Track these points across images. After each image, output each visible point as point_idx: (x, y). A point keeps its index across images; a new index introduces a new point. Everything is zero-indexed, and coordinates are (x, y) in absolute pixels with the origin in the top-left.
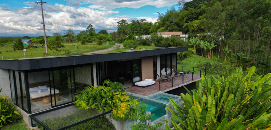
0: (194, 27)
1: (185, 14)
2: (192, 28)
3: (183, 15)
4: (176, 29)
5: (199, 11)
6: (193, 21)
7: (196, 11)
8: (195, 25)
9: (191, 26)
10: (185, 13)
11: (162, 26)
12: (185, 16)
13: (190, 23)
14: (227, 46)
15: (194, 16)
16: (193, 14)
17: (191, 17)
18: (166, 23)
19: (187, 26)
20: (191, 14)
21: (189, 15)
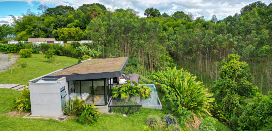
0: (64, 34)
1: (52, 20)
2: (62, 35)
3: (50, 21)
4: (43, 35)
5: (66, 19)
6: (63, 29)
7: (63, 19)
8: (66, 33)
9: (60, 33)
10: (51, 19)
11: (21, 29)
12: (52, 22)
13: (59, 30)
15: (62, 23)
16: (60, 21)
17: (58, 24)
18: (27, 27)
19: (56, 33)
20: (58, 21)
21: (56, 22)
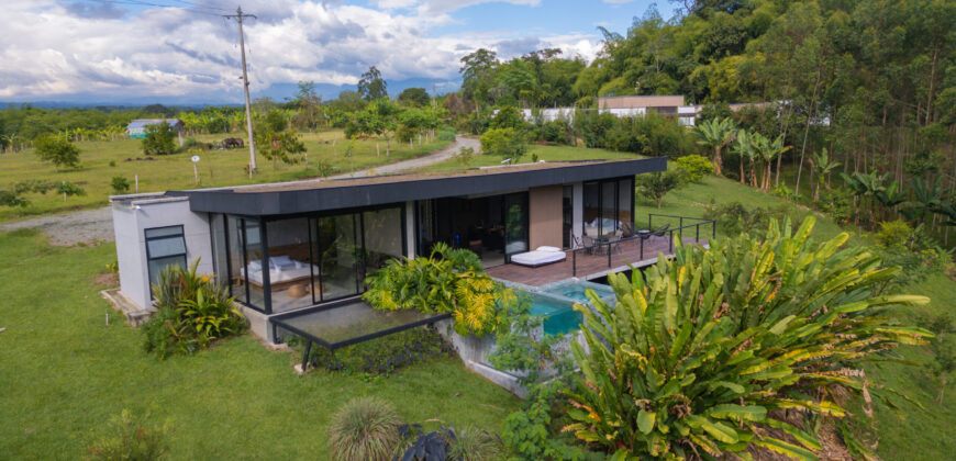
0: (726, 80)
1: (698, 32)
2: (722, 84)
3: (691, 38)
4: (666, 86)
5: (747, 21)
6: (726, 59)
7: (736, 23)
8: (733, 73)
9: (716, 75)
10: (698, 28)
11: (616, 73)
12: (698, 40)
13: (715, 66)
14: (825, 151)
15: (729, 40)
16: (725, 32)
17: (718, 43)
18: (630, 63)
19: (703, 76)
20: (717, 33)
21: (712, 37)
